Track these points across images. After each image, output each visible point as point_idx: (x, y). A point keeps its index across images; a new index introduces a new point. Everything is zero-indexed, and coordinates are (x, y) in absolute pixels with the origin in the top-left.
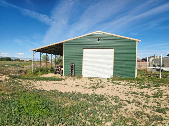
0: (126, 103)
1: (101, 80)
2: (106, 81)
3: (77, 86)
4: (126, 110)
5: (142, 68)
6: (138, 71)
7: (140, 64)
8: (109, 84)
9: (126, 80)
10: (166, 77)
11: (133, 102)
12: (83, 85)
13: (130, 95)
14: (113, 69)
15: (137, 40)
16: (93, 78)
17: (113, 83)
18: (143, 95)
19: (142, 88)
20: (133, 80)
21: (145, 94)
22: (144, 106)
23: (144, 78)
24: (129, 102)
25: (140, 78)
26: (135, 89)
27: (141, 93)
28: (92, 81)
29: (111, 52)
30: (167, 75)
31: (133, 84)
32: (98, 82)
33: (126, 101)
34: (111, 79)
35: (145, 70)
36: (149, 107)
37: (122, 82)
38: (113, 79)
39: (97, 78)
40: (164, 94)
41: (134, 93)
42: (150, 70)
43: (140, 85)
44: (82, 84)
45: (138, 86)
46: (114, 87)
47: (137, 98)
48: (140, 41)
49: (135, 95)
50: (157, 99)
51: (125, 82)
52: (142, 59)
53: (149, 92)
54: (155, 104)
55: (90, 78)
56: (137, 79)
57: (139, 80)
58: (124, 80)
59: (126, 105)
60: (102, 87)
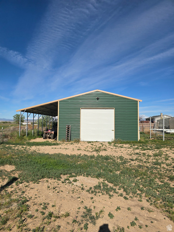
0: (129, 160)
1: (102, 144)
2: (108, 145)
3: (78, 150)
4: (130, 165)
5: (146, 130)
6: (141, 133)
7: (144, 126)
8: (112, 147)
9: (129, 143)
10: (170, 140)
11: (136, 160)
12: (85, 149)
13: (133, 155)
14: (114, 131)
15: (138, 100)
16: (93, 142)
17: (116, 146)
18: (145, 155)
19: (145, 150)
20: (136, 143)
21: (147, 154)
22: (145, 162)
23: (147, 141)
24: (132, 160)
25: (143, 141)
26: (137, 151)
27: (143, 153)
28: (92, 144)
29: (111, 113)
30: (172, 137)
31: (136, 147)
32: (99, 146)
33: (130, 159)
34: (113, 142)
35: (149, 133)
36: (148, 162)
37: (125, 146)
38: (115, 142)
39: (97, 142)
40: (164, 154)
41: (137, 154)
42: (154, 132)
43: (143, 148)
44: (82, 148)
45: (141, 149)
46: (117, 150)
47: (140, 157)
48: (141, 101)
49: (138, 155)
50: (157, 157)
51: (127, 145)
52: (147, 119)
53: (151, 153)
54: (154, 161)
55: (89, 142)
56: (140, 142)
57: (142, 142)
58: (126, 143)
59: (130, 162)
60: (105, 150)
